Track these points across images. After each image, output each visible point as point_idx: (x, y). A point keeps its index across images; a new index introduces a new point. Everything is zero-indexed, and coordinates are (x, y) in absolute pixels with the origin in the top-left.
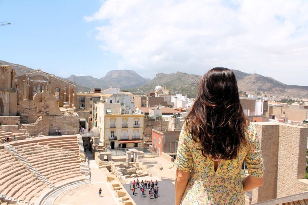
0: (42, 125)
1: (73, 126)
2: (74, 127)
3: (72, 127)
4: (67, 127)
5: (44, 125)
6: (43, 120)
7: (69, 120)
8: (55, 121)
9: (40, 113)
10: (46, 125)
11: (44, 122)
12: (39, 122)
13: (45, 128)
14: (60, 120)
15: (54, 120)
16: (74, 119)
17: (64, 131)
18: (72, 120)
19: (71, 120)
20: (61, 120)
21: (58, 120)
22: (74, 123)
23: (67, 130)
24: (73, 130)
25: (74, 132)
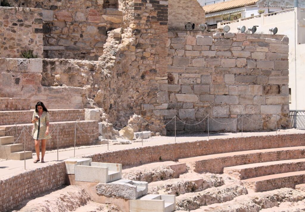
0: (133, 72)
1: (264, 88)
2: (266, 91)
3: (257, 89)
4: (236, 90)
5: (143, 77)
6: (138, 45)
7: (247, 54)
8: (184, 60)
9: (109, 10)
10: (153, 71)
11: (143, 58)
12: (121, 54)
13: (152, 92)
14: (205, 53)
15: (181, 53)
16: (266, 49)
17: (223, 111)
18: (260, 53)
19: (254, 56)
20: (212, 54)
21: (197, 53)
22: (267, 73)
23: (238, 110)
24: (266, 110)
25: (269, 116)
